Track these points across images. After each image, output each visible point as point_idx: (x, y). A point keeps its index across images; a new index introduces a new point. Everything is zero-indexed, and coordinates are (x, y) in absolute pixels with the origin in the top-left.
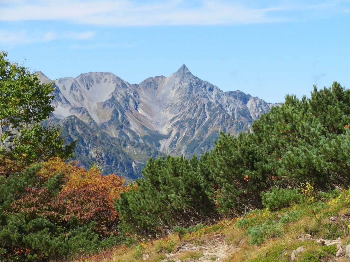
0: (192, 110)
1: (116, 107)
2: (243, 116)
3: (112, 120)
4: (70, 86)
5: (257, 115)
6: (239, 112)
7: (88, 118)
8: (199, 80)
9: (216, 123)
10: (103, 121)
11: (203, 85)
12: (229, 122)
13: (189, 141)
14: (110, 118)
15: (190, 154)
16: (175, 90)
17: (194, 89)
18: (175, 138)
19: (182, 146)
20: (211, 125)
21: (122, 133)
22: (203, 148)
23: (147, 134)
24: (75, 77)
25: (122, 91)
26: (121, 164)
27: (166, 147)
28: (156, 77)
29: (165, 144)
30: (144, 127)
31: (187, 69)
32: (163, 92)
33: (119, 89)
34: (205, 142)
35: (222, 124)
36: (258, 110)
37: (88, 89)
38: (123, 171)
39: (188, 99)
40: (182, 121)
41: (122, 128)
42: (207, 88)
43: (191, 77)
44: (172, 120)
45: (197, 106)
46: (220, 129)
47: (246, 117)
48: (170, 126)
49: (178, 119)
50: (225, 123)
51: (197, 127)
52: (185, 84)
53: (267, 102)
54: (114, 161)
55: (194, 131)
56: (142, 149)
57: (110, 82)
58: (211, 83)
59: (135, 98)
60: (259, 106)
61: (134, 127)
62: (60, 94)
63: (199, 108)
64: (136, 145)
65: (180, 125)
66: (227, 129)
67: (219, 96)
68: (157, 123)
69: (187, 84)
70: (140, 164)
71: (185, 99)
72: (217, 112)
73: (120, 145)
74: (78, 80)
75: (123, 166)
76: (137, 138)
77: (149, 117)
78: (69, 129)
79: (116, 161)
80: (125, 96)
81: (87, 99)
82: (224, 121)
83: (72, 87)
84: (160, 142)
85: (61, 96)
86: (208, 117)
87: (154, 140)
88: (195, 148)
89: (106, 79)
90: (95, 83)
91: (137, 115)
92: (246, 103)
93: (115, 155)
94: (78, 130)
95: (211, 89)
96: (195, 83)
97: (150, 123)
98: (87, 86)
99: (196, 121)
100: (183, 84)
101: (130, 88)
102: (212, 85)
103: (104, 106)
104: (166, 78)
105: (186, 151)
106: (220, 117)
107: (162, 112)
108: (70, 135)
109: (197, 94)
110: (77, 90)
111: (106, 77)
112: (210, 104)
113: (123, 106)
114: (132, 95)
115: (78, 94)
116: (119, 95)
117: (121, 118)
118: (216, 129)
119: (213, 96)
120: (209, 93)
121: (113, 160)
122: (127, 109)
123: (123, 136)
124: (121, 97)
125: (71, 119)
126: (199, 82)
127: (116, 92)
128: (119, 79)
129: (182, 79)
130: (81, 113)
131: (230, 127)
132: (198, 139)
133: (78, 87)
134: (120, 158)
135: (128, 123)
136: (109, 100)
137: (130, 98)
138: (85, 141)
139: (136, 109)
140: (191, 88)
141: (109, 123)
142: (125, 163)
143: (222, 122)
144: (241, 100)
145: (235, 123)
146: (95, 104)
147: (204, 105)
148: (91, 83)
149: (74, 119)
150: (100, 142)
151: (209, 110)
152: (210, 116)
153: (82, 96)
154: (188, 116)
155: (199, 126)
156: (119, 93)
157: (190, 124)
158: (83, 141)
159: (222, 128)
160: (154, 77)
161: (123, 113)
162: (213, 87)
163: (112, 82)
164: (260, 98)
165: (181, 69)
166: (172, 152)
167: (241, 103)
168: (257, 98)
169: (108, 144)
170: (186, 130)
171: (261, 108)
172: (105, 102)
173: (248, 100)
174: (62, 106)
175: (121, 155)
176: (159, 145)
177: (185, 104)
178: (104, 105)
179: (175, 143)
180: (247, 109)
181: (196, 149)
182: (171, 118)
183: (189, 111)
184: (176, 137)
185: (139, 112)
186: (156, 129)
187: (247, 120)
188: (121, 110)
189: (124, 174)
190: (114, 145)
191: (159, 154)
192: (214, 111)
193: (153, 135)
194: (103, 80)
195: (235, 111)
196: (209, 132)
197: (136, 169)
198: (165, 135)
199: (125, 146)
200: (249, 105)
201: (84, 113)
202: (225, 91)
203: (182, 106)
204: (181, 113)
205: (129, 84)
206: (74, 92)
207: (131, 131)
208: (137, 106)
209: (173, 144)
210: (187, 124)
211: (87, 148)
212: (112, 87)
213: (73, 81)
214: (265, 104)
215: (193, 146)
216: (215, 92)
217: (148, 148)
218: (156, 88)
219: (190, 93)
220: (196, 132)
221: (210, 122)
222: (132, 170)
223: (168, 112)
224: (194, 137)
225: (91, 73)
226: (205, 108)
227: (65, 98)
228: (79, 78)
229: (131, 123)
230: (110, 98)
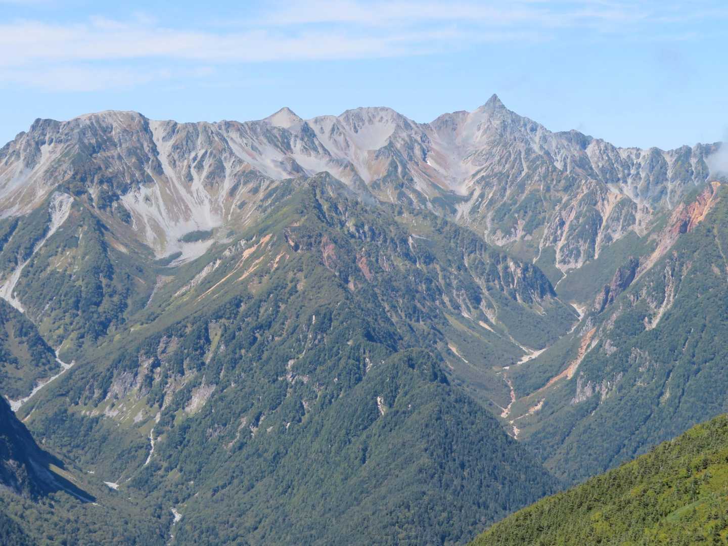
0: (504, 160)
1: (394, 157)
2: (580, 167)
3: (388, 175)
4: (331, 127)
5: (600, 165)
6: (574, 161)
7: (353, 173)
8: (517, 116)
9: (536, 178)
10: (376, 177)
11: (522, 123)
12: (555, 177)
13: (498, 205)
14: (385, 174)
15: (497, 223)
16: (481, 131)
17: (509, 129)
18: (477, 200)
19: (488, 212)
20: (529, 182)
21: (401, 195)
22: (516, 215)
23: (438, 195)
24: (337, 115)
25: (404, 135)
26: (392, 240)
27: (465, 213)
28: (456, 113)
29: (463, 209)
30: (435, 186)
31: (499, 100)
32: (464, 133)
33: (399, 132)
34: (520, 206)
35: (544, 179)
36: (603, 158)
37: (356, 132)
38: (395, 250)
39: (499, 144)
40: (488, 176)
41: (402, 187)
42: (528, 127)
43: (504, 111)
44: (474, 175)
45: (510, 154)
46: (542, 187)
47: (584, 168)
48: (472, 183)
49: (483, 174)
50: (549, 178)
51: (509, 183)
52: (496, 123)
53: (616, 146)
54: (382, 236)
55: (505, 189)
56: (425, 217)
57: (387, 120)
58: (534, 120)
59: (423, 144)
60: (604, 153)
61: (420, 185)
62: (315, 139)
63: (512, 156)
64: (415, 212)
65: (485, 182)
66: (552, 186)
67: (544, 139)
68: (454, 178)
69: (498, 122)
70: (421, 240)
71: (493, 144)
72: (538, 163)
73: (393, 213)
74: (341, 119)
75: (395, 243)
76: (423, 200)
77: (442, 171)
78: (318, 191)
79: (385, 237)
80: (408, 141)
81: (353, 146)
82: (548, 176)
83: (333, 130)
84: (457, 207)
85: (317, 143)
86: (526, 170)
87: (448, 205)
88: (505, 214)
89: (382, 118)
90: (367, 123)
91: (425, 168)
92: (585, 148)
93: (384, 227)
94: (331, 193)
95: (533, 130)
96: (510, 121)
97: (443, 179)
98: (355, 128)
99: (508, 176)
100: (493, 122)
101: (416, 129)
102: (535, 123)
103: (377, 156)
104: (468, 113)
105: (493, 220)
106: (542, 170)
107: (461, 163)
108: (317, 200)
109: (512, 138)
110: (340, 133)
111: (382, 114)
112: (529, 151)
113: (405, 156)
114: (419, 139)
115: (341, 139)
116: (400, 140)
117: (402, 172)
118: (536, 187)
119: (537, 139)
120: (531, 135)
121: (380, 234)
122: (411, 159)
123: (404, 199)
124: (403, 143)
125: (321, 177)
126: (516, 119)
127: (395, 135)
128: (399, 116)
129: (492, 115)
130: (342, 168)
131: (556, 184)
132: (510, 202)
133: (341, 129)
134: (391, 231)
135: (412, 180)
136: (385, 148)
137: (416, 144)
138: (340, 208)
139: (424, 160)
140: (505, 127)
141: (384, 180)
142: (398, 238)
143: (545, 177)
144: (578, 143)
145: (564, 178)
146: (366, 154)
147: (520, 152)
148: (361, 124)
149: (326, 177)
150: (362, 209)
151: (527, 158)
152: (529, 168)
153: (347, 143)
154: (497, 169)
155: (513, 183)
156: (400, 137)
157: (500, 180)
158: (336, 208)
159: (544, 186)
160: (451, 112)
161: (404, 167)
162: (537, 126)
163: (390, 122)
164: (606, 140)
165: (490, 100)
166: (474, 221)
167: (578, 148)
168: (602, 140)
169: (374, 212)
170: (495, 188)
171: (608, 156)
172: (379, 150)
173: (589, 144)
174: (316, 157)
175: (391, 228)
176: (454, 211)
177: (494, 150)
178: (378, 154)
179: (478, 208)
180: (587, 157)
181: (507, 216)
182: (473, 172)
183: (499, 161)
184: (480, 200)
185: (429, 163)
186: (451, 188)
187: (584, 173)
188: (401, 162)
189: (396, 254)
190: (382, 213)
191: (449, 225)
192: (534, 161)
193: (446, 197)
194: (378, 118)
195: (568, 161)
196: (526, 192)
197: (414, 247)
198: (464, 197)
199: (400, 213)
200: (589, 151)
201: (346, 167)
202: (554, 131)
203: (490, 154)
204: (488, 164)
205: (415, 124)
206: (336, 136)
207: (415, 191)
208: (425, 154)
209: (474, 210)
210: (495, 181)
211: (343, 218)
212: (390, 128)
213: (335, 121)
214: (613, 148)
215: (504, 212)
216: (539, 133)
217: (432, 217)
218: (454, 129)
219: (501, 136)
220: (508, 192)
221: (528, 177)
222: (408, 249)
223: (470, 164)
224: (505, 198)
225: (361, 109)
226: (522, 157)
227: (322, 146)
228: (343, 117)
229: (415, 179)
230: (386, 144)
